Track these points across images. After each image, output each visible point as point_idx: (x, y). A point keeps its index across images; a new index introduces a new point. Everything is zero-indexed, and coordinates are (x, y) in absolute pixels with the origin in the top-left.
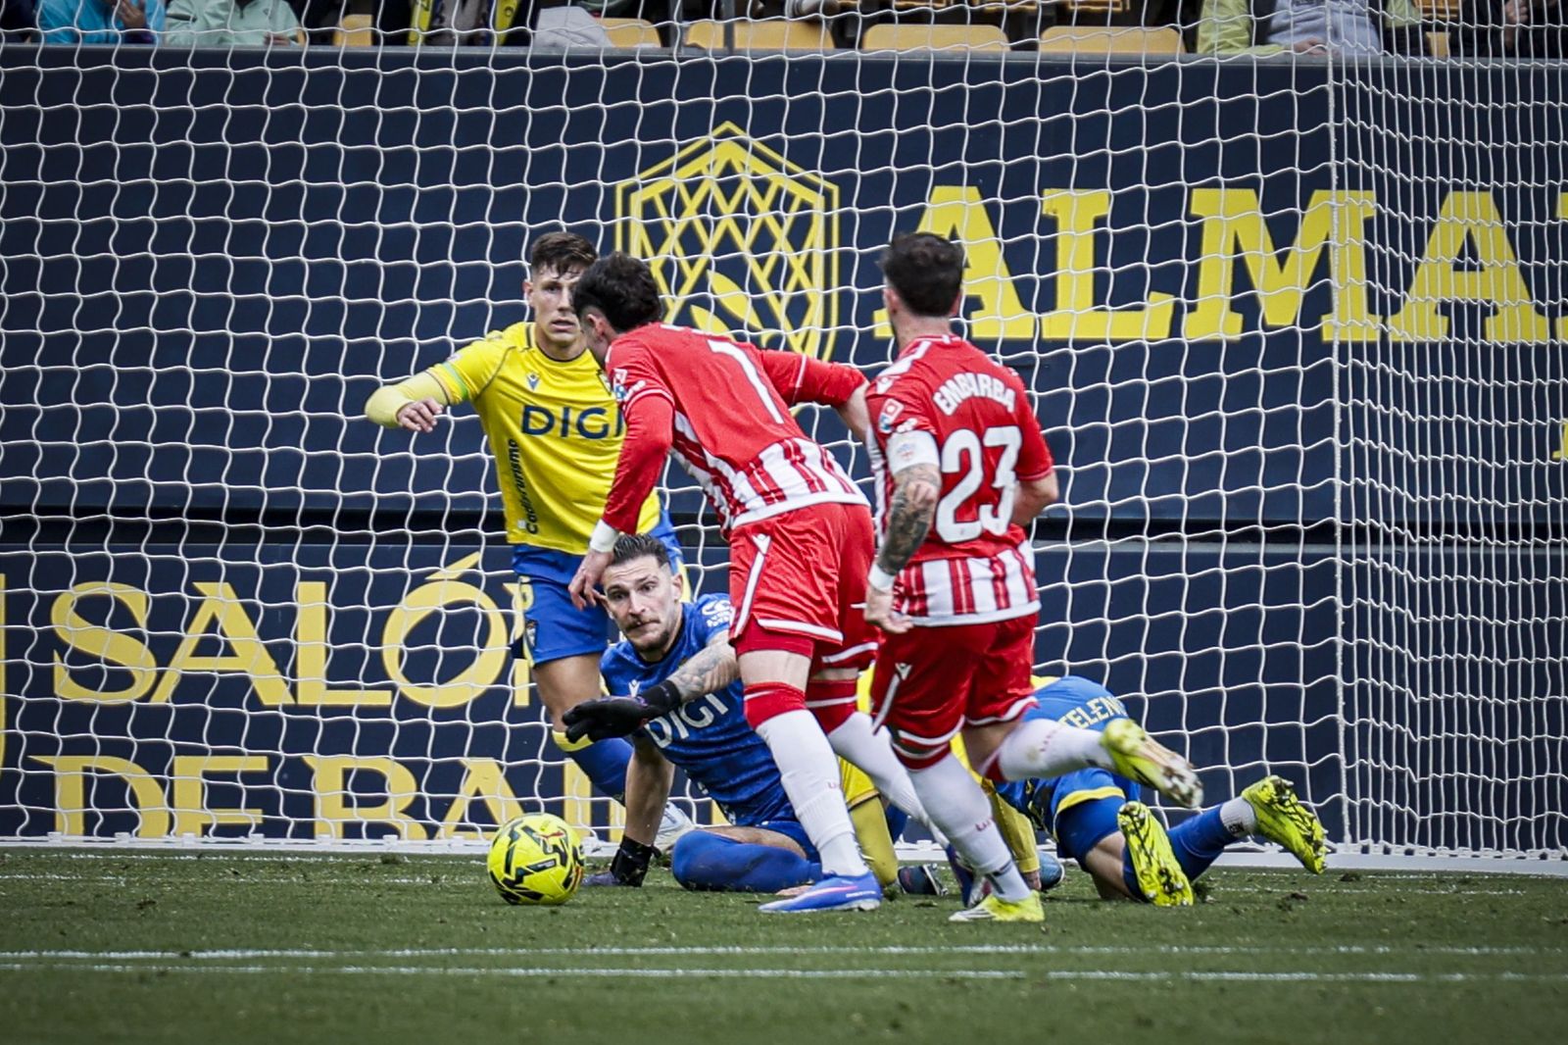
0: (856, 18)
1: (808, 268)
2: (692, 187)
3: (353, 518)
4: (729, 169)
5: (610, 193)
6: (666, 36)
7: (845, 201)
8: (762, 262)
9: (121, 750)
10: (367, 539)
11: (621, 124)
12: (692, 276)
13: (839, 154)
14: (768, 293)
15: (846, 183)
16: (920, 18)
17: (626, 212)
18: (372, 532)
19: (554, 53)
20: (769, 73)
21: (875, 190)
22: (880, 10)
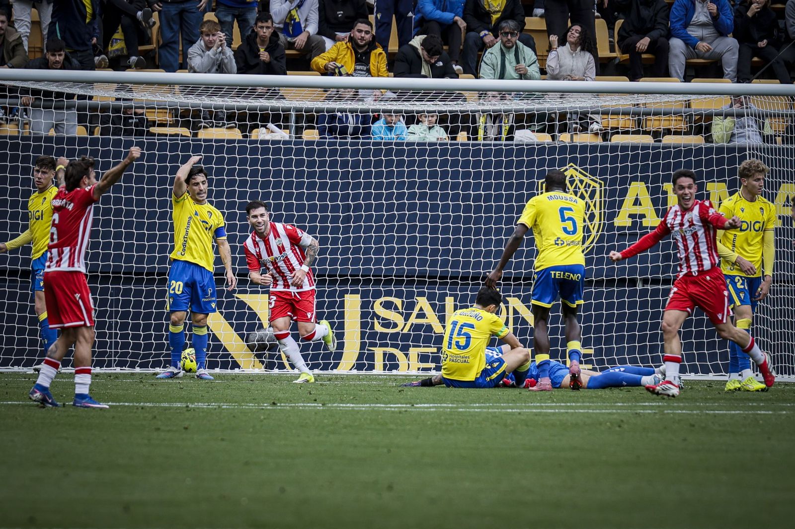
0: (609, 132)
1: (595, 206)
3: (465, 278)
4: (572, 177)
5: (538, 182)
6: (553, 138)
7: (605, 185)
9: (396, 346)
10: (469, 284)
11: (541, 163)
13: (603, 172)
15: (605, 180)
16: (627, 133)
17: (542, 189)
18: (470, 282)
19: (521, 142)
20: (584, 148)
21: (613, 182)
22: (616, 131)
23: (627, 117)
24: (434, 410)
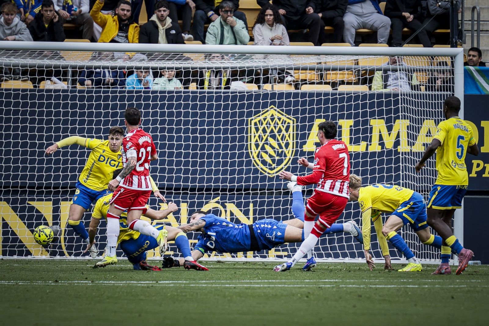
0: (299, 83)
1: (289, 136)
2: (265, 119)
3: (193, 189)
4: (272, 115)
5: (247, 120)
6: (259, 87)
7: (297, 122)
8: (279, 135)
10: (196, 194)
11: (250, 106)
12: (265, 138)
13: (296, 112)
14: (281, 142)
15: (297, 118)
16: (313, 83)
17: (251, 124)
18: (197, 192)
19: (235, 91)
20: (281, 95)
21: (303, 120)
22: (304, 82)
23: (313, 72)
24: (173, 285)
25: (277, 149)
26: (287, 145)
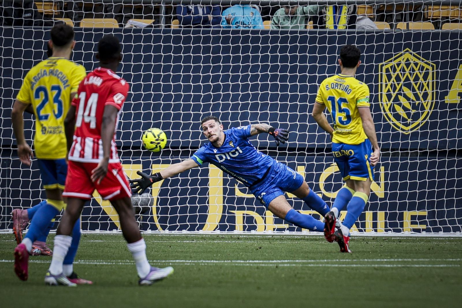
0: (440, 21)
1: (428, 85)
2: (398, 65)
3: (311, 150)
4: (408, 60)
5: (377, 66)
6: (391, 26)
7: (437, 68)
8: (416, 84)
9: (252, 209)
10: (314, 155)
11: (380, 49)
12: (398, 88)
13: (435, 56)
14: (418, 91)
15: (437, 63)
16: (456, 21)
18: (315, 153)
19: (363, 30)
20: (417, 35)
21: (444, 65)
22: (446, 19)
23: (456, 8)
24: (289, 265)
25: (413, 101)
26: (425, 96)
